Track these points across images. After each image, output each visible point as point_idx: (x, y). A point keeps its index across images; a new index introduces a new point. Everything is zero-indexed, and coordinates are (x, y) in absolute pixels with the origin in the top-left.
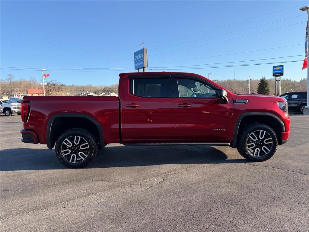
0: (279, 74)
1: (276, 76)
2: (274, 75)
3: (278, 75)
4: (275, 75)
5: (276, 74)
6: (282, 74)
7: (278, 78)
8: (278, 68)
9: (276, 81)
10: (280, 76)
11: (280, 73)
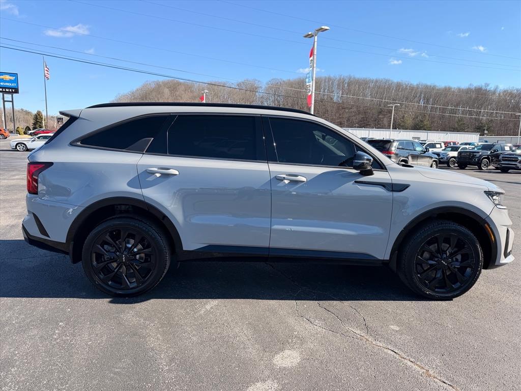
0: (9, 88)
1: (4, 93)
3: (7, 90)
5: (3, 88)
6: (17, 91)
7: (8, 97)
9: (4, 101)
10: (12, 93)
11: (12, 88)
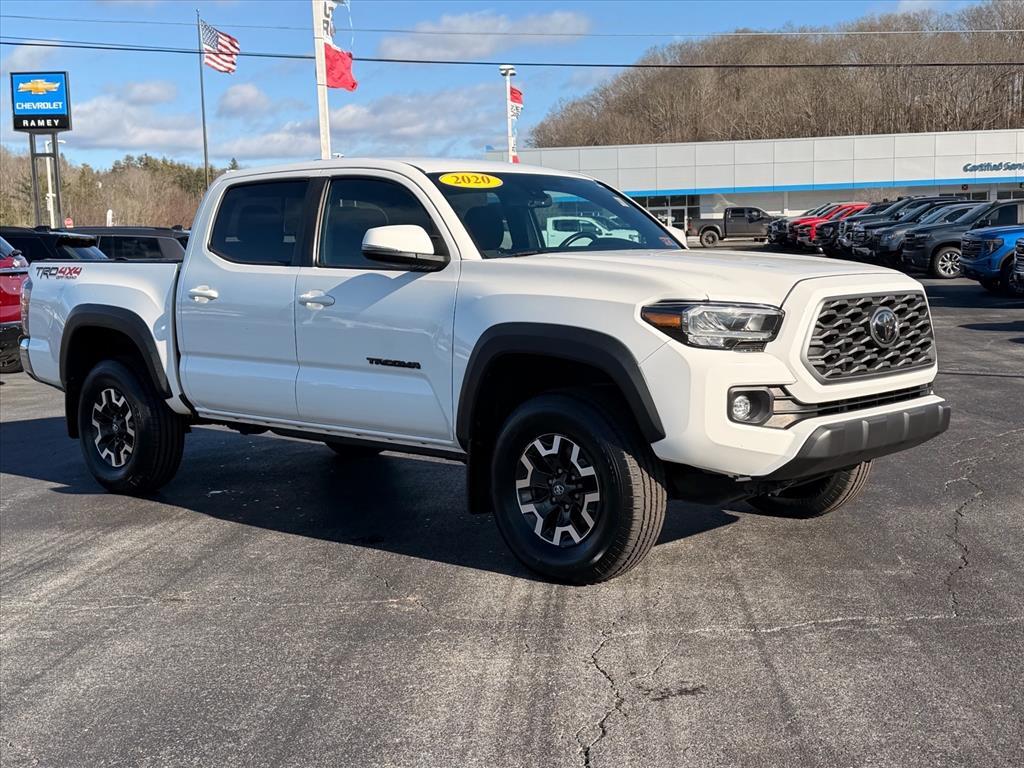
0: (45, 117)
1: (34, 131)
2: (18, 126)
3: (41, 123)
4: (25, 123)
5: (29, 118)
6: (64, 123)
8: (41, 85)
9: (34, 156)
10: (52, 130)
11: (52, 117)
